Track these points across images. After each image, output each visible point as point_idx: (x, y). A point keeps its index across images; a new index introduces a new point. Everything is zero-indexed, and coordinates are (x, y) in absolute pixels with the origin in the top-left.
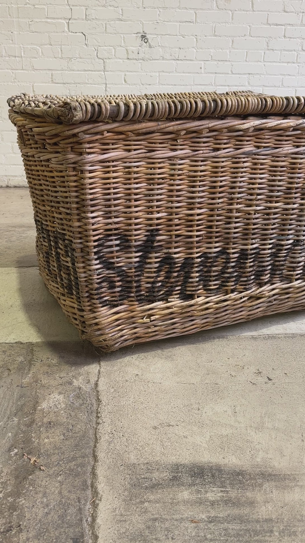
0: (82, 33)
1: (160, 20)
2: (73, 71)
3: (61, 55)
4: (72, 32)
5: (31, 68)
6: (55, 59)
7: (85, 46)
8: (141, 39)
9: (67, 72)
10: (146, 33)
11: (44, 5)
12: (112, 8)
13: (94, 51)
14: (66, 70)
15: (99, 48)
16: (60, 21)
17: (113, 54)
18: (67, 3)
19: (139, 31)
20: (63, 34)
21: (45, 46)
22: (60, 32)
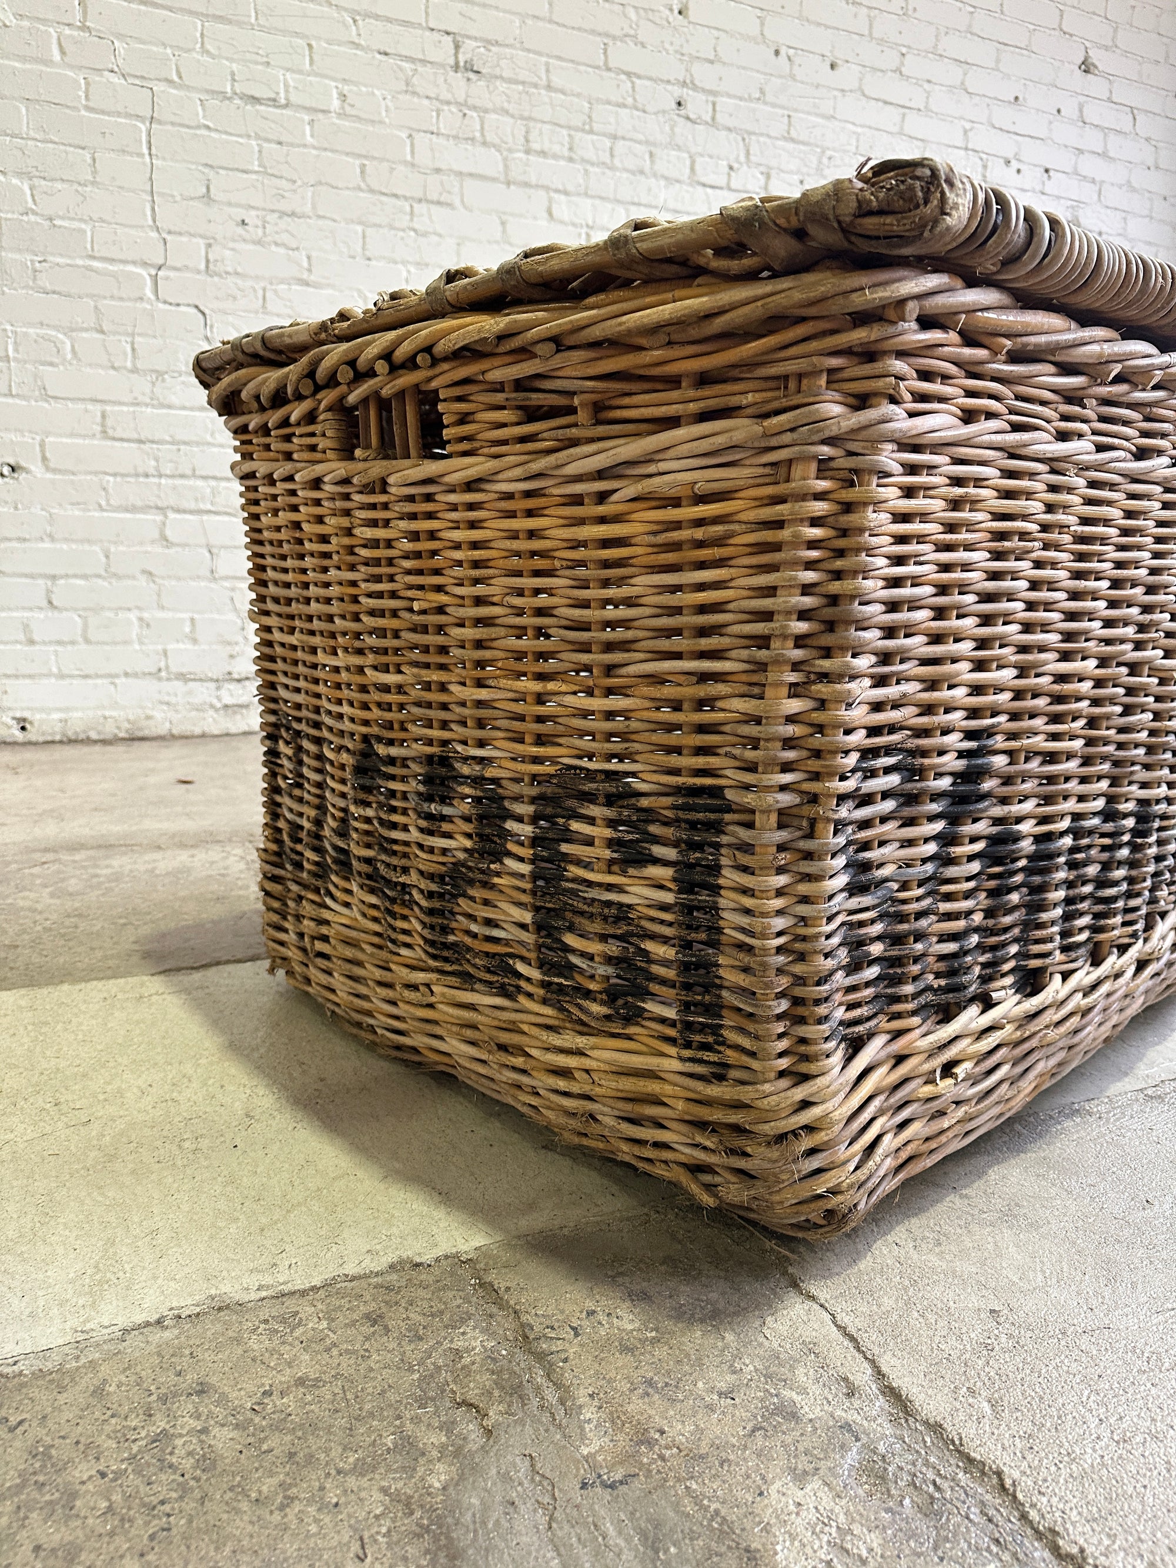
0: (197, 307)
2: (169, 407)
3: (134, 365)
4: (165, 302)
5: (37, 393)
6: (112, 372)
9: (149, 410)
11: (81, 220)
12: (282, 251)
14: (147, 405)
16: (131, 268)
18: (150, 222)
20: (138, 305)
21: (84, 335)
22: (130, 299)
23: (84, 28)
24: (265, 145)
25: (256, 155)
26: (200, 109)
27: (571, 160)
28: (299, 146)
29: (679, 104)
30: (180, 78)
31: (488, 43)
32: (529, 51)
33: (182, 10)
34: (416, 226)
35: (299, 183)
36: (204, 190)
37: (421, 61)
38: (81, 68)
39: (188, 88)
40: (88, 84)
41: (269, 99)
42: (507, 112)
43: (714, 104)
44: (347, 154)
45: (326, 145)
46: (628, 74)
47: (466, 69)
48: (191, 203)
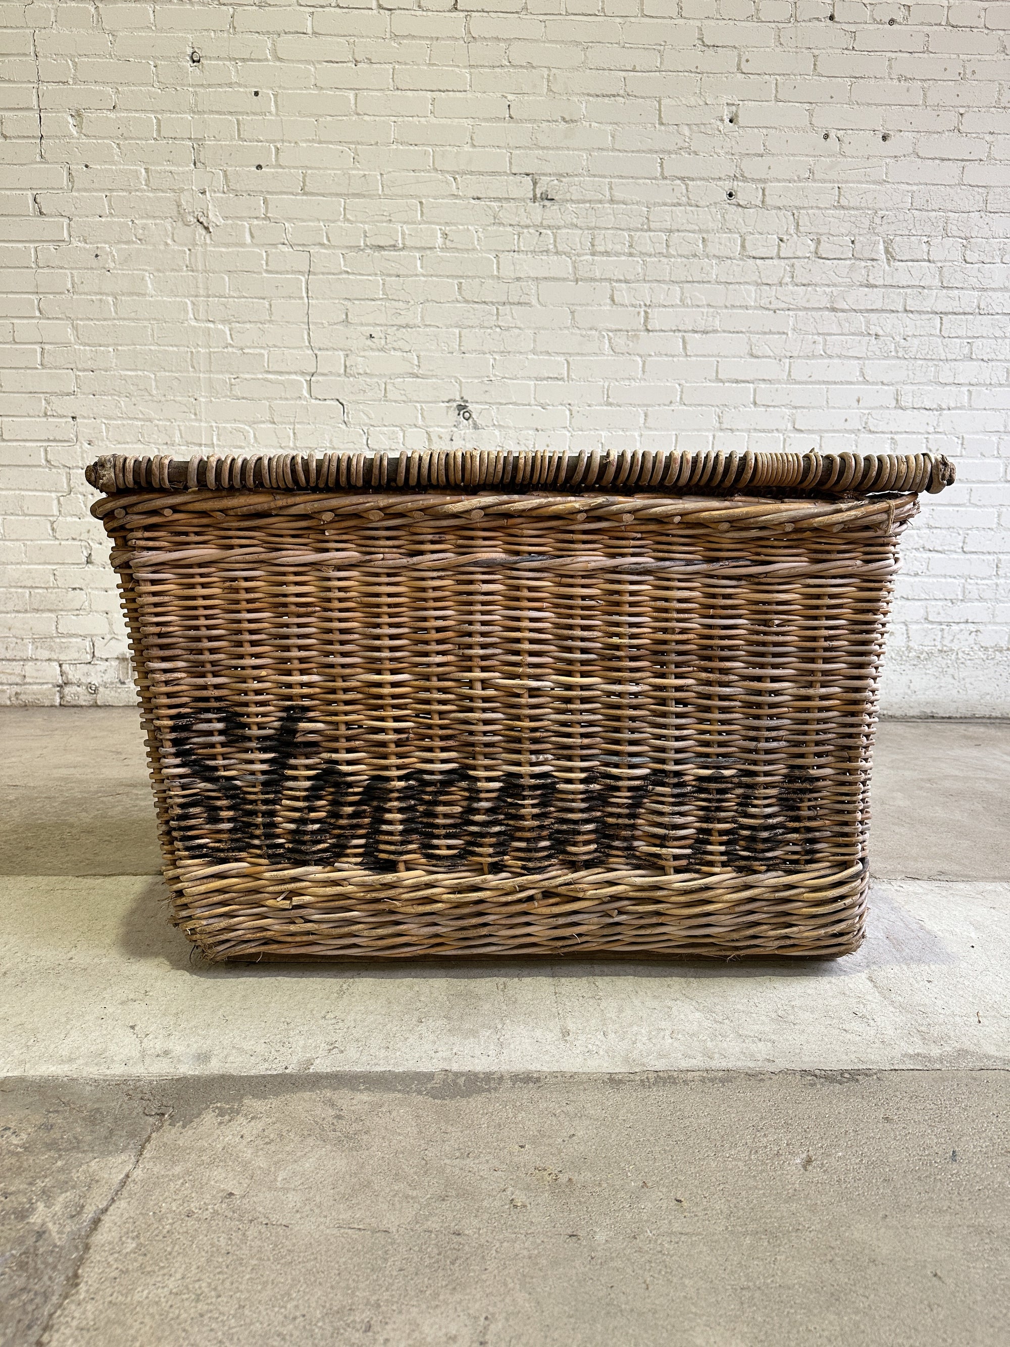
0: (337, 400)
1: (495, 375)
3: (294, 443)
4: (316, 399)
7: (343, 426)
8: (457, 412)
10: (467, 402)
11: (262, 348)
12: (399, 354)
13: (361, 435)
15: (372, 428)
16: (294, 377)
17: (401, 441)
18: (307, 344)
19: (452, 397)
20: (298, 402)
21: (262, 426)
22: (292, 399)
23: (267, 218)
24: (388, 279)
25: (381, 287)
26: (342, 259)
27: (631, 255)
28: (412, 276)
29: (730, 195)
30: (329, 241)
31: (560, 176)
32: (594, 176)
33: (331, 194)
34: (500, 324)
35: (412, 302)
36: (344, 317)
37: (506, 199)
38: (263, 245)
39: (334, 247)
40: (268, 255)
41: (390, 246)
42: (576, 226)
43: (763, 190)
44: (448, 277)
45: (432, 272)
46: (682, 179)
47: (542, 199)
48: (335, 327)
